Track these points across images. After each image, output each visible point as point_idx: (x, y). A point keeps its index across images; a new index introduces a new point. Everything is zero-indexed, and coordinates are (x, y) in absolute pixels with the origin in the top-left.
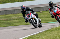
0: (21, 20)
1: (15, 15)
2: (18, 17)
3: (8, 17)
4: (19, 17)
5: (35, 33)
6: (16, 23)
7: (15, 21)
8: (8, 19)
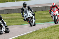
0: (9, 20)
1: (4, 15)
5: (24, 33)
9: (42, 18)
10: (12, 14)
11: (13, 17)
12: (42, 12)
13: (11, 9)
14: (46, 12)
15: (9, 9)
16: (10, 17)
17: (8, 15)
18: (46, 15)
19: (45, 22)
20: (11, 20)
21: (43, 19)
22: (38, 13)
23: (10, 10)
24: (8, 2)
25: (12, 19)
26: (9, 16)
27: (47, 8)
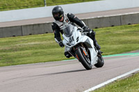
0: (36, 51)
1: (22, 38)
2: (29, 43)
3: (7, 43)
4: (33, 43)
6: (24, 57)
7: (22, 52)
8: (6, 47)
9: (112, 44)
10: (40, 36)
11: (44, 42)
12: (112, 30)
13: (39, 25)
14: (122, 29)
15: (33, 25)
16: (37, 43)
17: (32, 37)
18: (123, 35)
19: (121, 53)
20: (39, 50)
21: (115, 46)
22: (103, 31)
23: (37, 26)
24: (27, 7)
25: (42, 47)
26: (35, 40)
27: (123, 19)
